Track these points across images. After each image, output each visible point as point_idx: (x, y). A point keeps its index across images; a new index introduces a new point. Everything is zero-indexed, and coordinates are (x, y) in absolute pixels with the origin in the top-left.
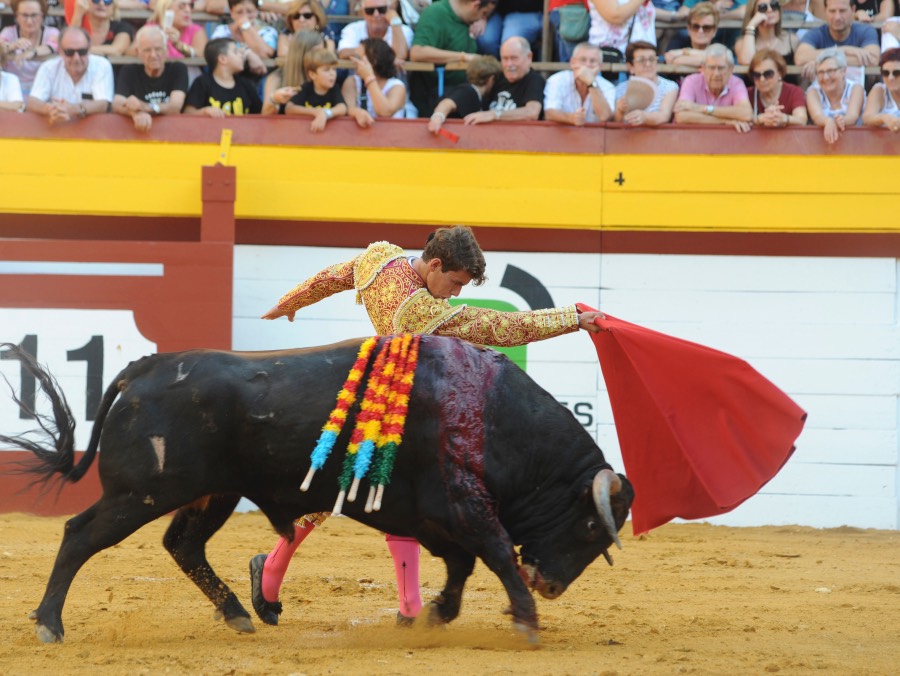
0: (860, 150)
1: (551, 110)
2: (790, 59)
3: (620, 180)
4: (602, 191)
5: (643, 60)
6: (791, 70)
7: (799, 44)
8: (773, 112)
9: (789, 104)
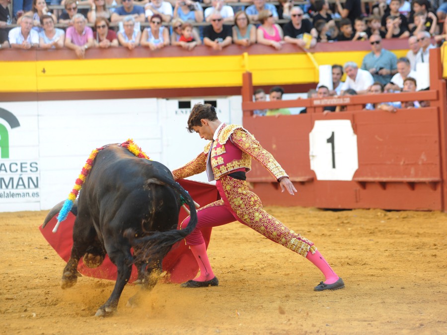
0: (140, 56)
1: (13, 44)
2: (109, 20)
3: (44, 71)
4: (37, 76)
5: (47, 23)
6: (111, 24)
7: (113, 13)
8: (105, 42)
9: (111, 37)
